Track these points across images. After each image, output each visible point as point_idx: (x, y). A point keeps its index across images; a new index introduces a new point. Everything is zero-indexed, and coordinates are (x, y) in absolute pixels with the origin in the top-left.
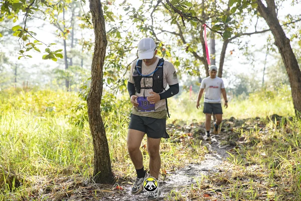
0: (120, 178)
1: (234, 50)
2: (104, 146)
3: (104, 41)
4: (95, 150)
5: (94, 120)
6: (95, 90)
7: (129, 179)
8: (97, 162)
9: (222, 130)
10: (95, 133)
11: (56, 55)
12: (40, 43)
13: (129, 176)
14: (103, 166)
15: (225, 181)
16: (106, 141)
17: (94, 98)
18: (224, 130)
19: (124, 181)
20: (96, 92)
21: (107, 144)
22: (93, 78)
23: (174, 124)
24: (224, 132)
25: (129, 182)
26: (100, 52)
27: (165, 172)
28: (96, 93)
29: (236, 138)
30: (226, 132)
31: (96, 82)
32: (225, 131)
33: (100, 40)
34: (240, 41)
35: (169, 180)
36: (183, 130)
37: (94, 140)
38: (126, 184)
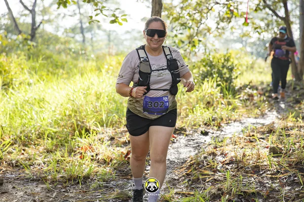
3: (159, 4)
7: (184, 129)
11: (122, 19)
12: (106, 9)
13: (184, 126)
15: (271, 131)
18: (296, 88)
19: (179, 130)
23: (251, 84)
25: (183, 132)
27: (220, 124)
30: (298, 91)
32: (298, 89)
33: (156, 4)
35: (222, 131)
36: (257, 89)
38: (180, 134)
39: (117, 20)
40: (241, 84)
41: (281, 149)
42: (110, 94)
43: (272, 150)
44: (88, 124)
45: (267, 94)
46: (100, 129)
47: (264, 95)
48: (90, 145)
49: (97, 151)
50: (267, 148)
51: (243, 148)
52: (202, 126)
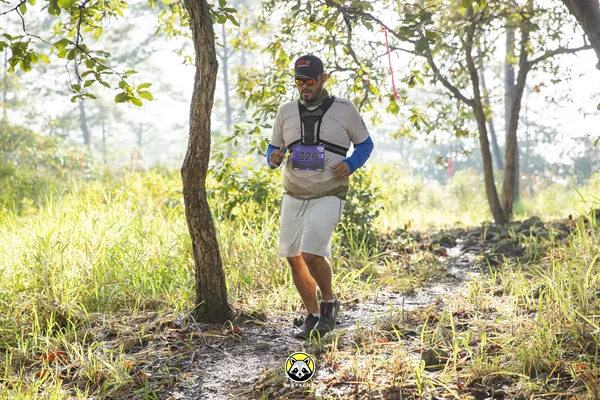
0: (242, 315)
1: (542, 84)
2: (211, 255)
3: (211, 63)
4: (197, 262)
5: (193, 207)
6: (195, 153)
7: (259, 316)
8: (200, 284)
9: (489, 237)
10: (195, 232)
11: (139, 93)
12: (107, 71)
14: (210, 291)
15: (432, 318)
16: (216, 246)
17: (195, 168)
18: (493, 236)
19: (250, 318)
20: (197, 156)
21: (218, 252)
22: (193, 131)
24: (492, 242)
25: (256, 322)
26: (205, 83)
28: (197, 159)
29: (508, 251)
30: (496, 242)
31: (197, 137)
32: (495, 238)
33: (204, 61)
34: (554, 66)
36: (419, 239)
37: (194, 245)
38: (251, 325)
39: (130, 95)
40: (389, 229)
41: (445, 354)
42: (120, 246)
43: (427, 357)
44: (62, 306)
45: (435, 249)
46: (87, 316)
47: (431, 249)
48: (63, 348)
49: (74, 363)
50: (419, 351)
51: (372, 352)
52: (298, 310)
